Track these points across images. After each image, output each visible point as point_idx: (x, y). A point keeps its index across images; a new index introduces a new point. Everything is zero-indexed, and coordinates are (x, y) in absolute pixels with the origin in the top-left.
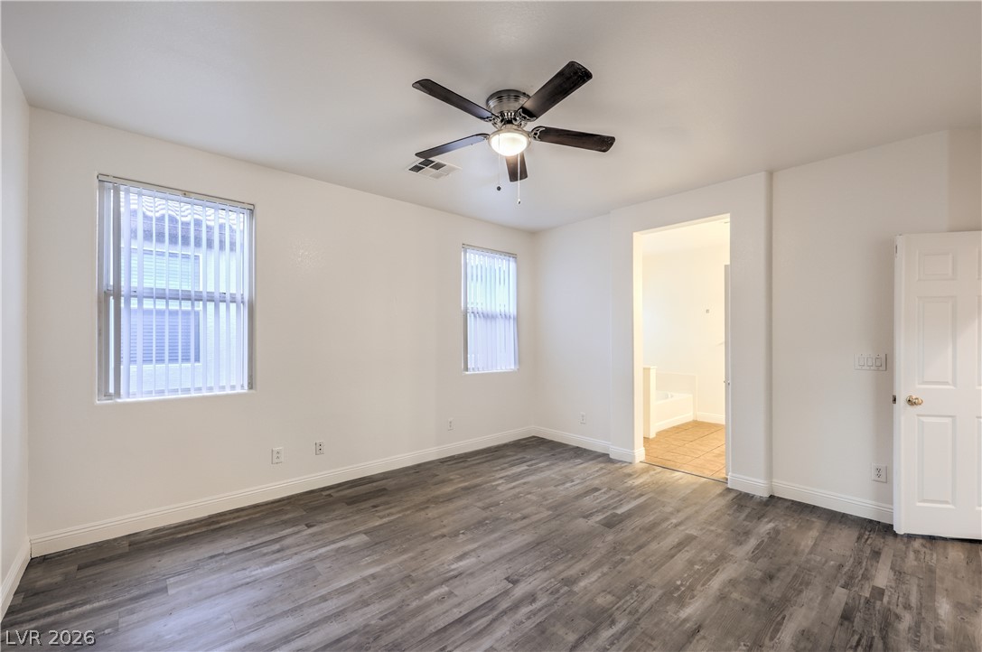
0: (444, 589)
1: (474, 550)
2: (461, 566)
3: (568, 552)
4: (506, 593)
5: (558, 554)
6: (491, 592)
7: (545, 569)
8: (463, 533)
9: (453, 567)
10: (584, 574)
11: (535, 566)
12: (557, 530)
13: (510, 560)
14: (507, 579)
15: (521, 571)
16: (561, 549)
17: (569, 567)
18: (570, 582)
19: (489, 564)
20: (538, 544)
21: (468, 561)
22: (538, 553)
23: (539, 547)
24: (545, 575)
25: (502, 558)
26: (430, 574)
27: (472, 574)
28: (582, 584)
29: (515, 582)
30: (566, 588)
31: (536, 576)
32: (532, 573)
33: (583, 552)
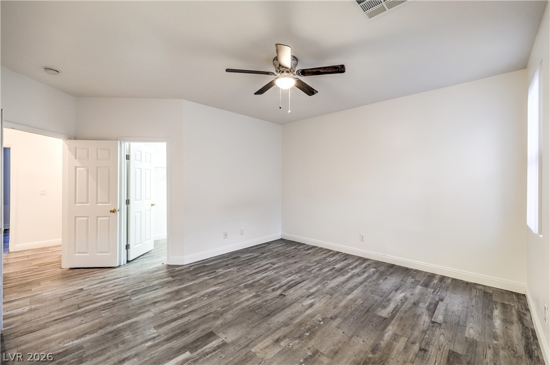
0: (312, 291)
1: (307, 309)
2: (309, 300)
3: (251, 311)
4: (285, 291)
5: (258, 309)
6: (291, 291)
7: (267, 301)
8: (320, 321)
9: (313, 300)
10: (248, 300)
11: (271, 302)
12: (253, 327)
13: (285, 305)
14: (285, 296)
15: (278, 300)
16: (255, 312)
17: (254, 302)
18: (257, 296)
19: (295, 302)
20: (268, 315)
21: (307, 303)
22: (269, 309)
23: (268, 313)
24: (267, 298)
25: (290, 305)
26: (321, 296)
27: (302, 297)
28: (251, 295)
29: (281, 295)
30: (259, 294)
31: (271, 298)
32: (273, 299)
33: (243, 311)
